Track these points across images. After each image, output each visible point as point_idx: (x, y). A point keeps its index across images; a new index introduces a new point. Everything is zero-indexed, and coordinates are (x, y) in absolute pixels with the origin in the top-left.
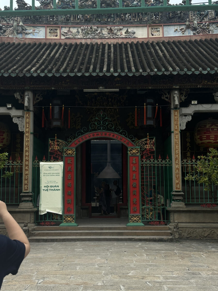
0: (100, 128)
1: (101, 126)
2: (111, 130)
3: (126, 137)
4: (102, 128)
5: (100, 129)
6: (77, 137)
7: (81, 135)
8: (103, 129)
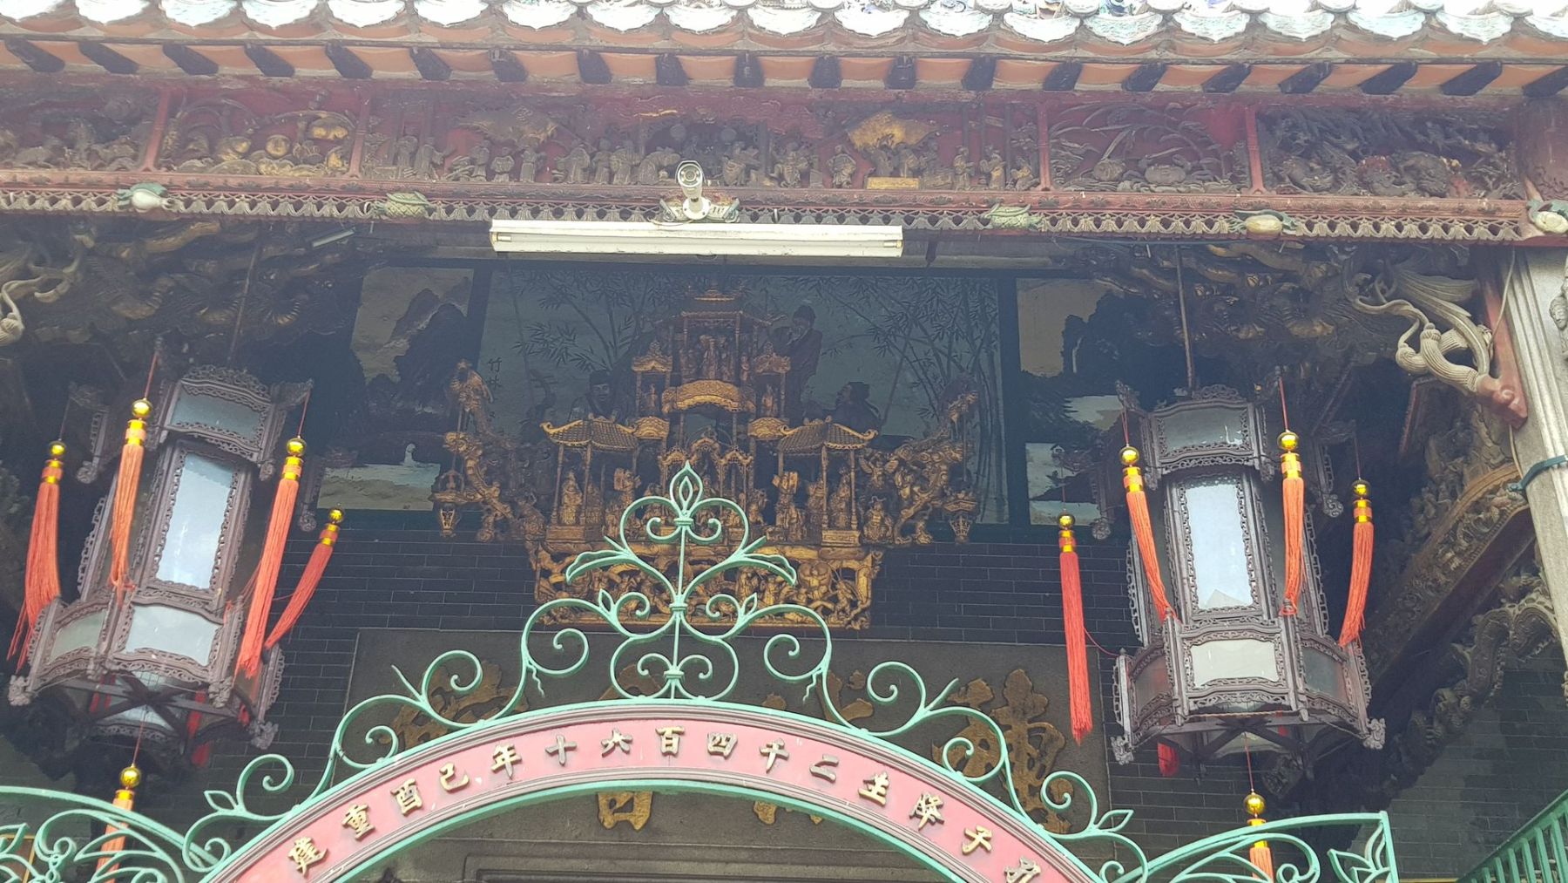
0: (657, 669)
1: (663, 645)
2: (790, 700)
3: (996, 787)
4: (674, 670)
5: (653, 684)
6: (342, 772)
7: (403, 747)
8: (692, 684)
